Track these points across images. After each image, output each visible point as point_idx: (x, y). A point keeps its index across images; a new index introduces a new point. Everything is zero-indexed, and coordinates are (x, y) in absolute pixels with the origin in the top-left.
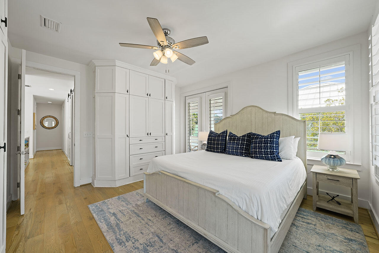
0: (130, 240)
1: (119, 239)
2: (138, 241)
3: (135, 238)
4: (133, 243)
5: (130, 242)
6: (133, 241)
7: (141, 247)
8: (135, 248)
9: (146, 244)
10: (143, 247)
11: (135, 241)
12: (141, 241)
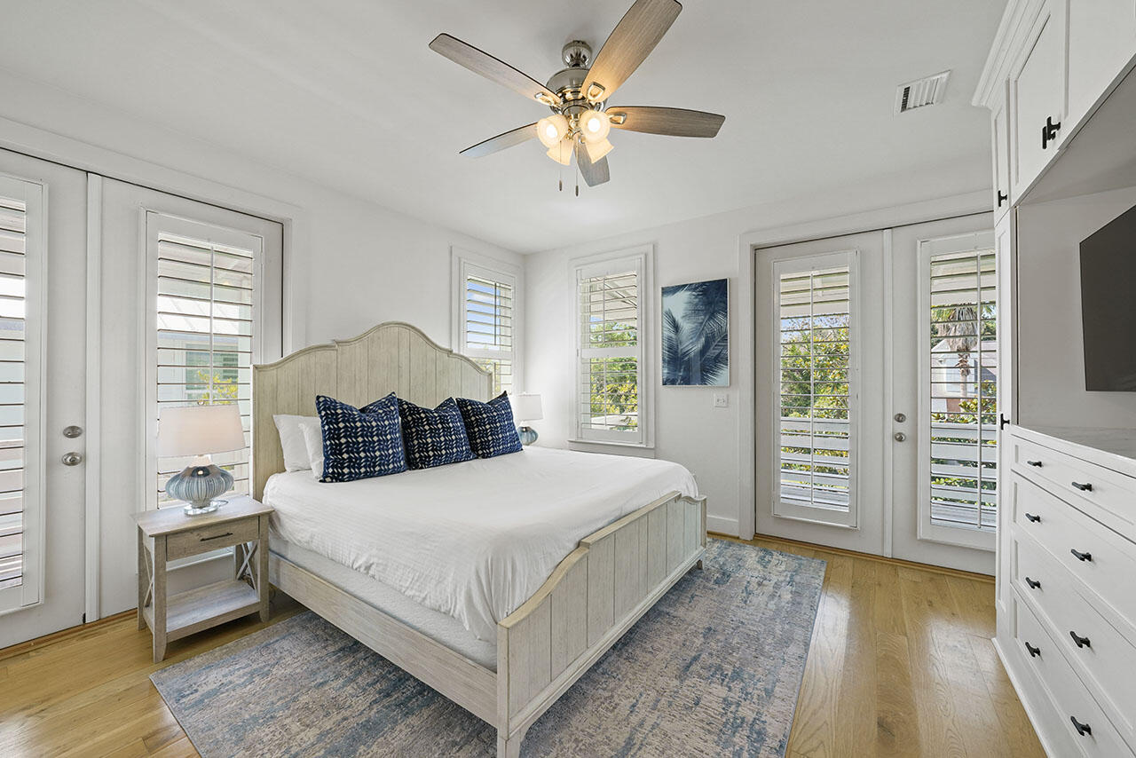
0: (735, 718)
1: (752, 745)
2: (725, 700)
3: (724, 709)
4: (738, 705)
5: (740, 714)
6: (733, 708)
7: (737, 686)
8: (747, 694)
9: (723, 680)
10: (733, 681)
11: (731, 704)
12: (723, 692)
